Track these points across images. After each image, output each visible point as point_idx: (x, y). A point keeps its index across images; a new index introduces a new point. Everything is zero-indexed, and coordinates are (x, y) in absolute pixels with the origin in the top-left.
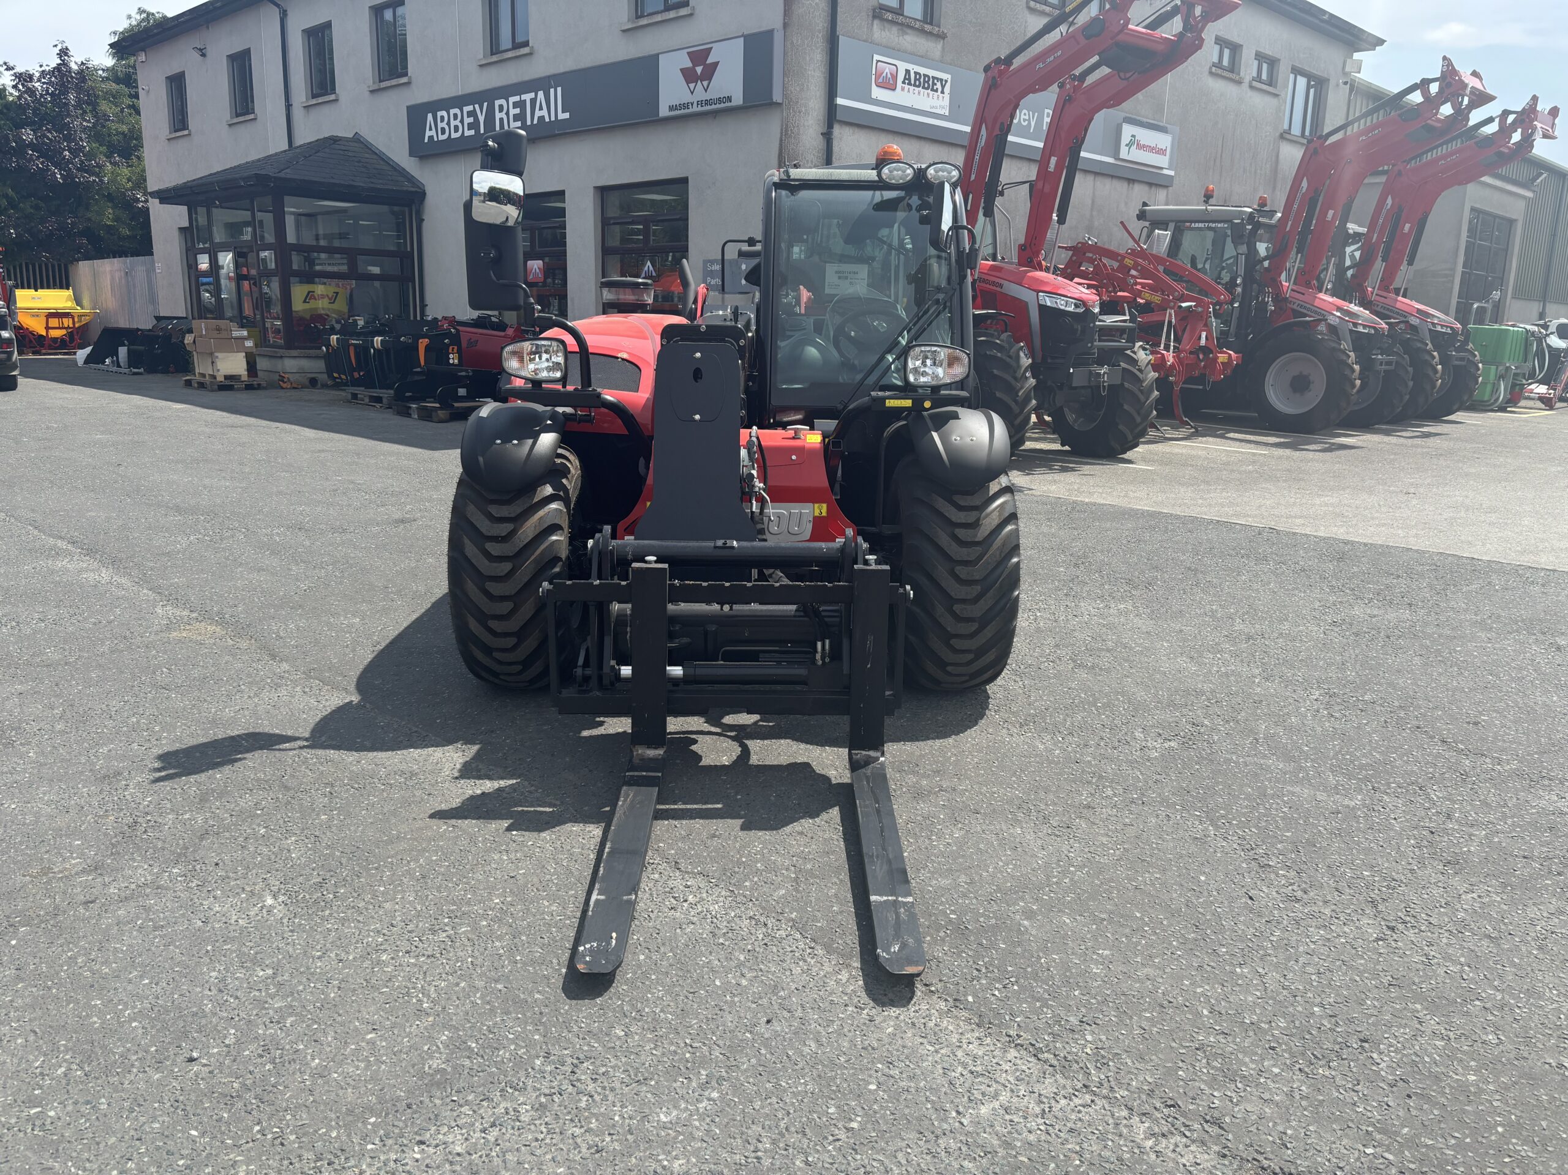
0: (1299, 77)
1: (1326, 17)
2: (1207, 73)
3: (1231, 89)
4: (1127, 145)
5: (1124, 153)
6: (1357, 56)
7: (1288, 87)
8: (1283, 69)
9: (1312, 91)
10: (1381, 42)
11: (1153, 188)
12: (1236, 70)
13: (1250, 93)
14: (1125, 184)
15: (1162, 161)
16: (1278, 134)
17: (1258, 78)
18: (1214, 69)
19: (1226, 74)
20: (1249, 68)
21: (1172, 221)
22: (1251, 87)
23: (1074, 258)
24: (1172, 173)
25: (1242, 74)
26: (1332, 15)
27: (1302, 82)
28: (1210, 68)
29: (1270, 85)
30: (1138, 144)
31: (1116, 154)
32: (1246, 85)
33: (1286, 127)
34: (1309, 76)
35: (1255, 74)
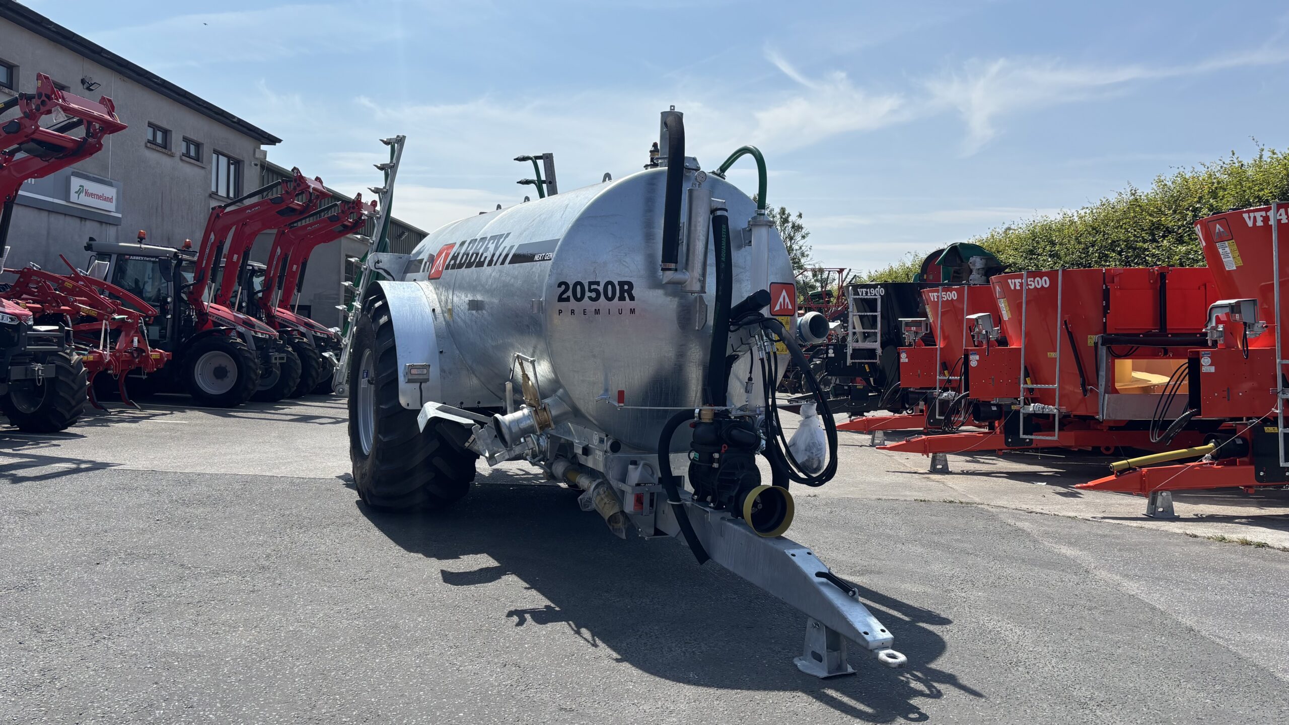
0: (220, 157)
1: (235, 120)
2: (144, 147)
3: (165, 160)
4: (76, 192)
5: (74, 197)
6: (263, 147)
7: (212, 163)
8: (206, 151)
9: (232, 167)
10: (280, 141)
11: (104, 225)
12: (168, 147)
13: (181, 164)
14: (78, 221)
15: (111, 207)
16: (207, 195)
17: (187, 155)
18: (149, 145)
19: (159, 149)
20: (179, 147)
21: (114, 253)
22: (182, 160)
23: (22, 280)
24: (120, 216)
25: (173, 150)
26: (239, 120)
27: (223, 161)
28: (146, 144)
29: (198, 160)
30: (86, 193)
31: (67, 197)
32: (177, 159)
33: (214, 189)
34: (229, 158)
35: (184, 151)
